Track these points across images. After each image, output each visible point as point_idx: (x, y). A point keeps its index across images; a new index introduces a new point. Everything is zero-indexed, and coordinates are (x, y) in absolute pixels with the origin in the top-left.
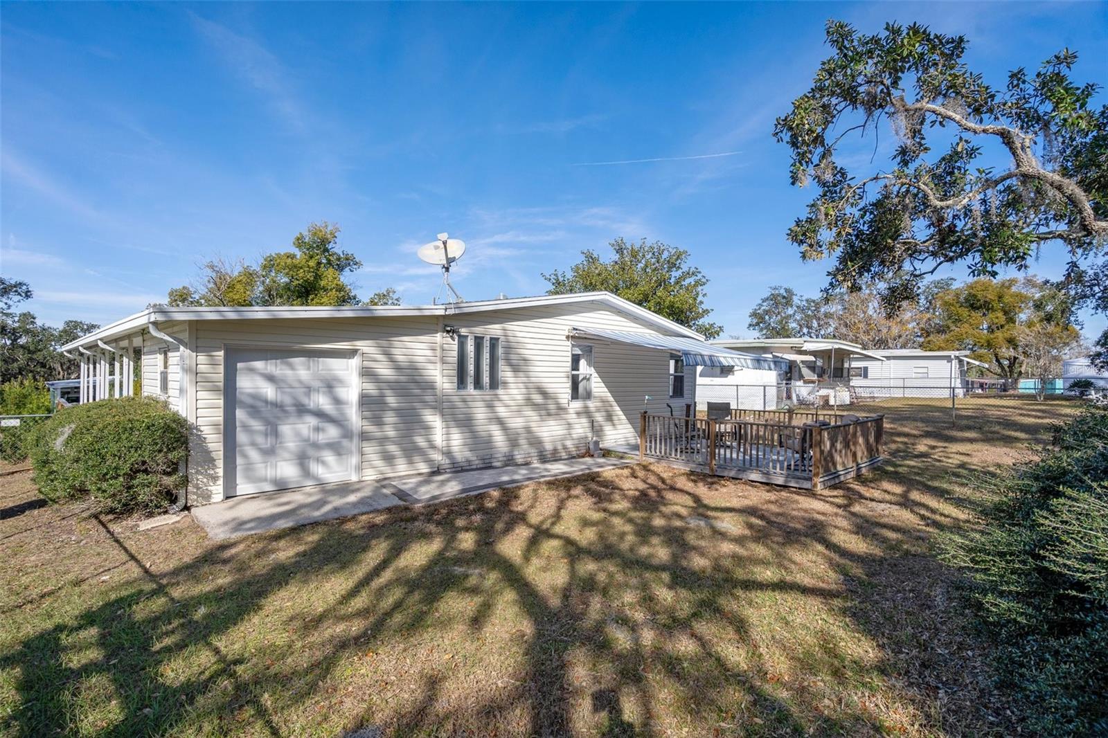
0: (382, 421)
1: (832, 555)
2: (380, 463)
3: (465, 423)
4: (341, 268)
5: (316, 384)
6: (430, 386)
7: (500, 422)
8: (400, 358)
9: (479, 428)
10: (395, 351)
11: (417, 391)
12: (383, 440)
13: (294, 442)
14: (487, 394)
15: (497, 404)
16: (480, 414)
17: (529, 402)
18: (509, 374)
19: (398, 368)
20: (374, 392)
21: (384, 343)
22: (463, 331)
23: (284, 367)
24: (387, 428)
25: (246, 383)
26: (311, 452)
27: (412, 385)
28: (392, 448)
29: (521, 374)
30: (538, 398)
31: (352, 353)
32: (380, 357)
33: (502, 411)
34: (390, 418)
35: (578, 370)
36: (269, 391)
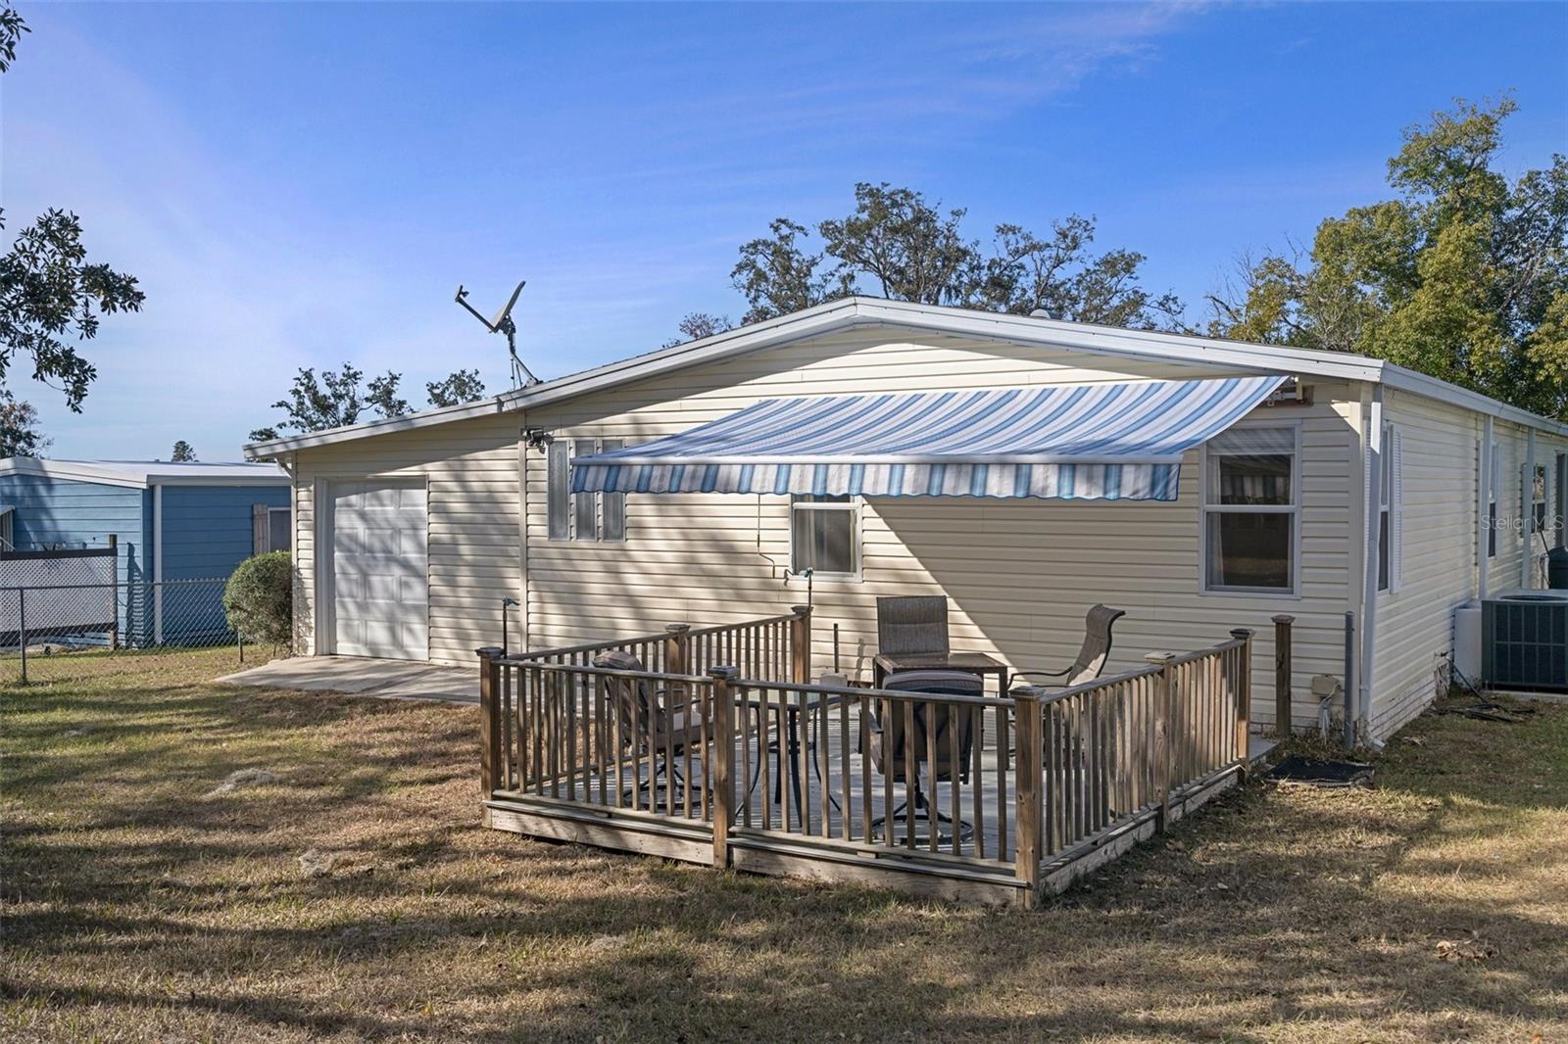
0: (455, 581)
2: (453, 643)
3: (572, 598)
5: (402, 524)
6: (511, 529)
7: (632, 602)
8: (476, 486)
9: (594, 610)
10: (470, 476)
11: (496, 538)
12: (457, 609)
13: (383, 598)
14: (608, 548)
15: (625, 567)
16: (596, 585)
17: (691, 567)
18: (648, 510)
19: (472, 501)
20: (446, 538)
21: (456, 464)
23: (374, 502)
24: (462, 592)
25: (346, 522)
26: (399, 614)
27: (491, 529)
28: (467, 623)
29: (673, 510)
30: (711, 560)
31: (420, 482)
32: (453, 486)
33: (635, 582)
34: (465, 578)
36: (362, 532)
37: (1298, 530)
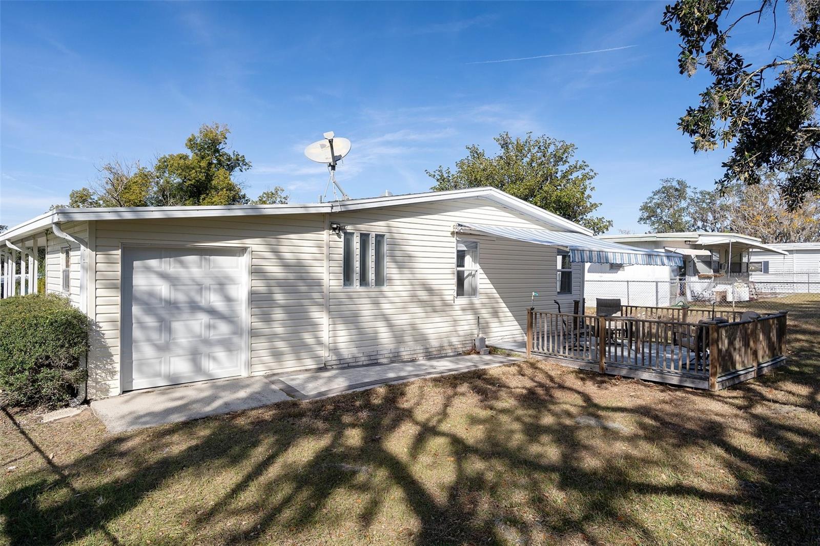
0: (270, 318)
1: (733, 459)
2: (268, 359)
3: (352, 320)
4: (231, 168)
5: (207, 282)
6: (316, 283)
7: (386, 319)
8: (288, 256)
9: (365, 325)
10: (282, 249)
11: (304, 289)
12: (272, 337)
13: (187, 338)
14: (373, 289)
15: (382, 300)
16: (366, 311)
17: (414, 299)
18: (395, 271)
19: (286, 266)
20: (263, 289)
21: (273, 241)
22: (349, 228)
23: (178, 265)
24: (275, 324)
25: (141, 281)
26: (204, 349)
27: (300, 283)
28: (281, 345)
29: (406, 271)
30: (423, 295)
31: (243, 251)
32: (269, 255)
33: (387, 308)
34: (278, 315)
35: (463, 266)
36: (163, 289)
37: (573, 276)
